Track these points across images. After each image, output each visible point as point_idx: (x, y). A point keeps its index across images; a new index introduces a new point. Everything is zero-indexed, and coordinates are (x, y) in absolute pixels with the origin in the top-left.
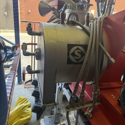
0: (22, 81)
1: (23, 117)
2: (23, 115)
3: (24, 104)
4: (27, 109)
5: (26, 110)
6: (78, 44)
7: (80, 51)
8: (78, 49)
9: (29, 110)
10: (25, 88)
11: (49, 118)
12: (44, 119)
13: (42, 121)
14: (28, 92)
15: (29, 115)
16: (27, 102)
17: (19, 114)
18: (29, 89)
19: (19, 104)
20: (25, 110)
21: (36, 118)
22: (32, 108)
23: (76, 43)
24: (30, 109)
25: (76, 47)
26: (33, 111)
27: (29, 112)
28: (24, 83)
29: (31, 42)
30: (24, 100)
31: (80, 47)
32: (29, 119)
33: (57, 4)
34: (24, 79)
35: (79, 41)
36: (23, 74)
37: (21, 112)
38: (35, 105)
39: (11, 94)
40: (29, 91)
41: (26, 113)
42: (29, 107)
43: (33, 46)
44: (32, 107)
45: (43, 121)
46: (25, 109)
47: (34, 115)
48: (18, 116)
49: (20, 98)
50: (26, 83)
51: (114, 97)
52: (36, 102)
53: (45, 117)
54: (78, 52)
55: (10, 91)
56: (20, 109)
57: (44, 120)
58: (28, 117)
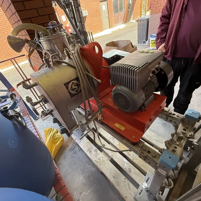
0: (37, 116)
3: (52, 133)
8: (73, 83)
9: (58, 134)
10: (43, 120)
11: (76, 131)
13: (73, 136)
14: (48, 122)
18: (48, 119)
20: (55, 136)
25: (71, 83)
26: (62, 133)
27: (60, 136)
28: (40, 117)
30: (50, 130)
32: (63, 140)
35: (71, 77)
36: (33, 110)
38: (61, 129)
39: (37, 132)
41: (57, 138)
44: (59, 131)
47: (65, 135)
48: (53, 143)
49: (46, 131)
51: (110, 100)
53: (73, 132)
54: (74, 85)
55: (35, 130)
57: (74, 134)
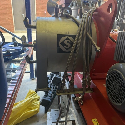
2: (32, 108)
4: (36, 102)
5: (34, 103)
6: (67, 34)
8: (67, 39)
11: (55, 111)
12: (50, 112)
16: (37, 95)
19: (28, 97)
21: (44, 111)
23: (66, 33)
24: (38, 102)
27: (38, 105)
31: (69, 37)
32: (37, 111)
33: (65, 3)
37: (30, 104)
38: (43, 98)
42: (38, 100)
45: (49, 113)
46: (34, 101)
48: (27, 108)
51: (105, 86)
52: (44, 96)
53: (51, 110)
56: (29, 102)
58: (36, 109)
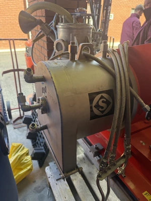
0: (9, 120)
1: (22, 169)
2: (22, 167)
3: (20, 153)
4: (26, 158)
7: (105, 100)
8: (102, 97)
9: (28, 158)
10: (15, 129)
11: (55, 163)
13: (47, 169)
14: (20, 133)
15: (29, 165)
16: (23, 148)
17: (17, 167)
18: (21, 129)
19: (13, 154)
20: (23, 160)
22: (31, 156)
23: (99, 89)
25: (99, 96)
26: (33, 158)
27: (29, 161)
28: (12, 122)
29: (12, 69)
30: (19, 148)
31: (104, 95)
32: (30, 170)
33: (44, 15)
34: (10, 117)
35: (102, 87)
36: (7, 110)
37: (18, 164)
38: (35, 151)
40: (21, 131)
41: (24, 163)
42: (27, 154)
43: (16, 73)
44: (31, 153)
46: (22, 158)
50: (14, 122)
51: (144, 144)
52: (33, 145)
53: (50, 163)
54: (103, 102)
56: (17, 160)
57: (50, 168)
58: (29, 168)
